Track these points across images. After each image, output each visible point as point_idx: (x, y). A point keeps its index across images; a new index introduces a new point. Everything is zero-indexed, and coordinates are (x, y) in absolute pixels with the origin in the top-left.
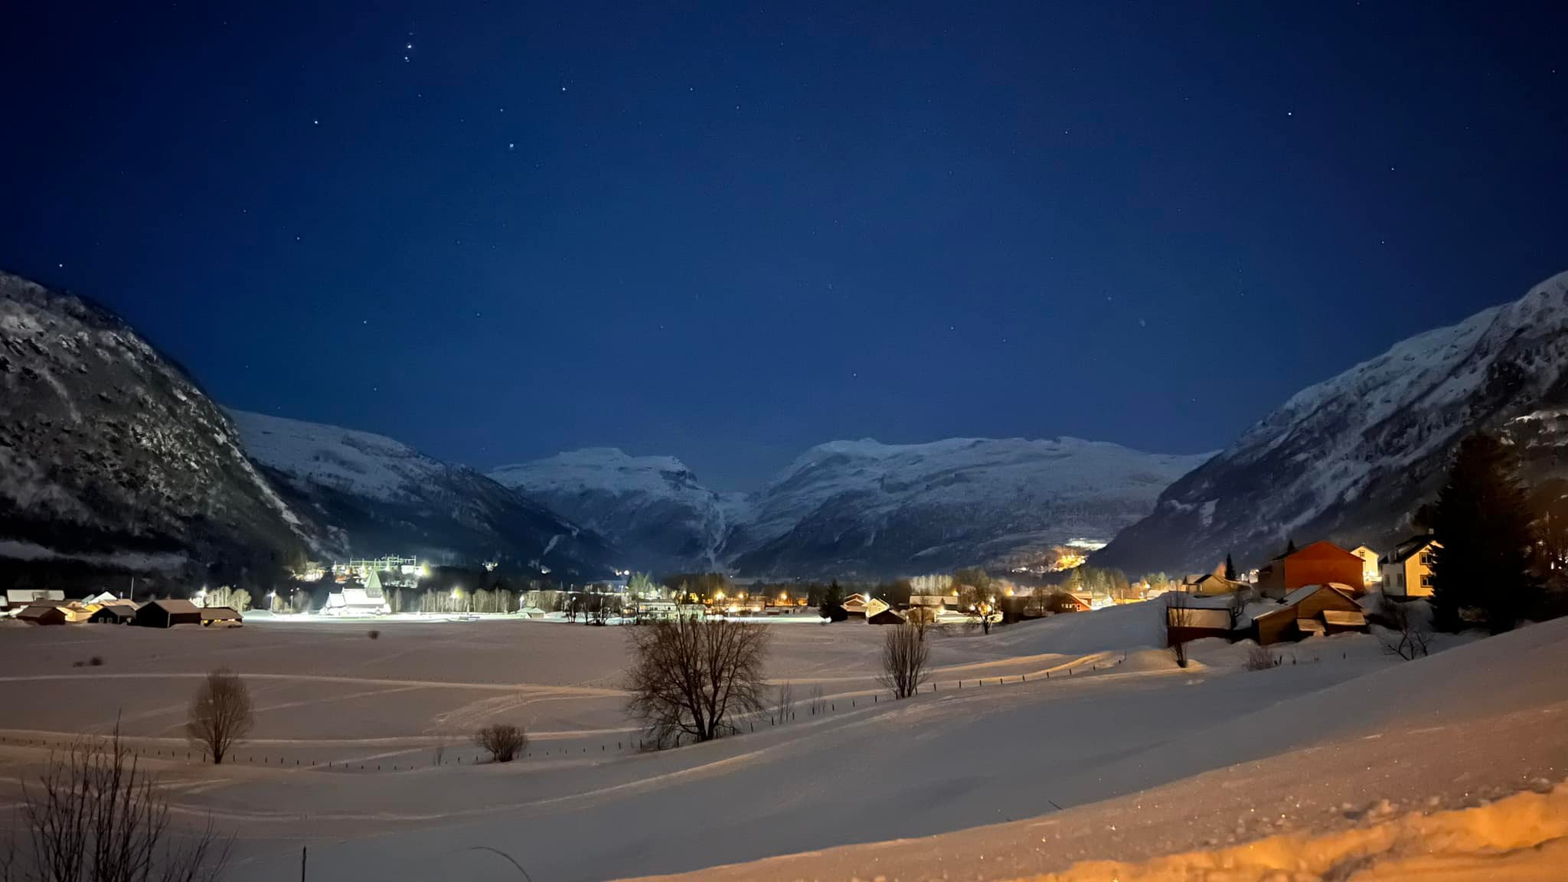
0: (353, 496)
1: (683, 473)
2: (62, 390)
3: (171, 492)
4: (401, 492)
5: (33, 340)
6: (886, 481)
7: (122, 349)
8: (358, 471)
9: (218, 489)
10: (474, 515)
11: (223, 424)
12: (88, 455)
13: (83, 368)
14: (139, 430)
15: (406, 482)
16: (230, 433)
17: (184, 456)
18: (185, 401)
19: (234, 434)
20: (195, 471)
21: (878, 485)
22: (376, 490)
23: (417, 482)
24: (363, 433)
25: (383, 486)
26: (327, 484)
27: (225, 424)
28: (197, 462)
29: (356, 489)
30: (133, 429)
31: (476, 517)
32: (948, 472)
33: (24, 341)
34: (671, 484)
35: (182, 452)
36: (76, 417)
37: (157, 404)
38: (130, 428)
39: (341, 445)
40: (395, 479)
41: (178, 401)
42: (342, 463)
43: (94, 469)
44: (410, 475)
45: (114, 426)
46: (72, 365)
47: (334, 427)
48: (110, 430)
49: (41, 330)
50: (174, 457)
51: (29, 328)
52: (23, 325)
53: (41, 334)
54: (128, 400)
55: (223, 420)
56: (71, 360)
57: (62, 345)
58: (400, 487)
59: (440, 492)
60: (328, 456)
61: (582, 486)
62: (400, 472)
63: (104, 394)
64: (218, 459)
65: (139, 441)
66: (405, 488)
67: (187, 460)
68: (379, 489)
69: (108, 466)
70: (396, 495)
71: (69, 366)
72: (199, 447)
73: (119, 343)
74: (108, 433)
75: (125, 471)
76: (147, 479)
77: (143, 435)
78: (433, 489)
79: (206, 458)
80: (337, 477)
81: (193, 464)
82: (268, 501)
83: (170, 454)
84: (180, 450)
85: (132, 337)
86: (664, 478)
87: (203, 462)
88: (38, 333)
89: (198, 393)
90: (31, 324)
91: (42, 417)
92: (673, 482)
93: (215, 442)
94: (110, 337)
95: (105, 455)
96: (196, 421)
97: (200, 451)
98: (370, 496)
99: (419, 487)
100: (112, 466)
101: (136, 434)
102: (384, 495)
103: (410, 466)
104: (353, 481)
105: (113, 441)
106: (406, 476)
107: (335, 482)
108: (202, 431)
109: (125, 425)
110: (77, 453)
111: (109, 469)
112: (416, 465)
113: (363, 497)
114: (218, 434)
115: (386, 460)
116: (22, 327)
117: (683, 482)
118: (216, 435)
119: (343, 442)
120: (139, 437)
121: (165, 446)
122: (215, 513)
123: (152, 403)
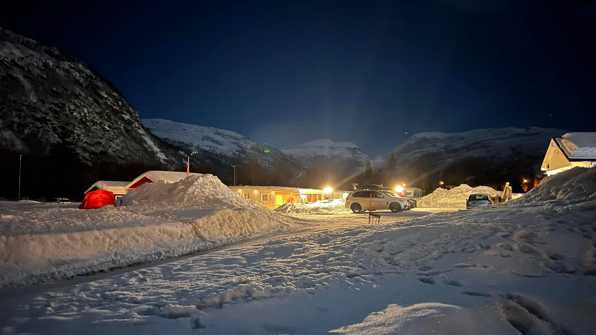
0: (216, 155)
1: (356, 148)
2: (27, 84)
3: (87, 139)
4: (237, 153)
5: (16, 60)
6: (447, 148)
7: (73, 70)
8: (220, 144)
9: (120, 140)
10: (267, 162)
11: (131, 111)
12: (36, 118)
13: (45, 76)
14: (72, 107)
15: (239, 149)
16: (134, 115)
17: (101, 123)
18: (106, 97)
19: (137, 116)
20: (107, 131)
21: (443, 150)
22: (226, 152)
23: (244, 149)
24: (224, 130)
25: (229, 150)
26: (206, 149)
27: (132, 111)
28: (109, 126)
29: (218, 152)
30: (68, 107)
31: (268, 163)
32: (478, 143)
33: (11, 61)
34: (351, 153)
35: (100, 121)
36: (33, 99)
37: (87, 97)
38: (67, 106)
39: (214, 134)
40: (235, 147)
41: (102, 97)
42: (213, 141)
43: (40, 125)
44: (241, 146)
45: (56, 105)
46: (38, 74)
47: (213, 128)
48: (53, 106)
49: (22, 56)
50: (95, 123)
51: (15, 55)
52: (12, 53)
53: (22, 58)
54: (69, 92)
55: (131, 109)
56: (37, 72)
57: (34, 65)
58: (236, 151)
59: (253, 153)
60: (207, 138)
61: (315, 154)
62: (237, 145)
63: (54, 89)
64: (123, 126)
65: (72, 113)
66: (238, 151)
67: (102, 125)
68: (228, 152)
69: (49, 124)
70: (234, 154)
71: (36, 74)
72: (112, 120)
73: (71, 68)
74: (52, 108)
75: (59, 127)
76: (74, 132)
77: (74, 110)
78: (250, 152)
79: (116, 125)
80: (211, 147)
81: (106, 127)
82: (150, 147)
83: (92, 121)
84: (99, 120)
85: (81, 66)
86: (348, 150)
87: (113, 127)
88: (20, 58)
89: (116, 95)
90: (17, 53)
91: (12, 97)
92: (352, 152)
93: (123, 119)
94: (66, 65)
95: (47, 118)
96: (112, 107)
97: (112, 121)
98: (223, 155)
99: (245, 151)
100: (52, 124)
101: (70, 109)
102: (230, 154)
103: (242, 143)
104: (217, 148)
105: (55, 112)
106: (240, 147)
107: (209, 148)
108: (116, 112)
109: (64, 105)
110: (30, 117)
111: (50, 126)
112: (244, 142)
113: (220, 155)
114: (126, 115)
115: (232, 140)
116: (11, 54)
117: (355, 152)
118: (124, 115)
119: (215, 134)
120: (72, 111)
121: (89, 117)
122: (114, 152)
123: (84, 96)
